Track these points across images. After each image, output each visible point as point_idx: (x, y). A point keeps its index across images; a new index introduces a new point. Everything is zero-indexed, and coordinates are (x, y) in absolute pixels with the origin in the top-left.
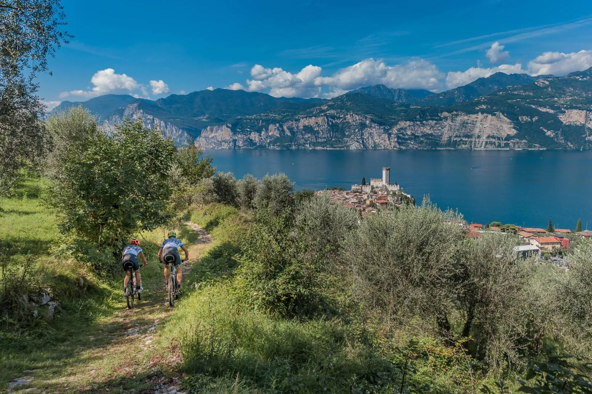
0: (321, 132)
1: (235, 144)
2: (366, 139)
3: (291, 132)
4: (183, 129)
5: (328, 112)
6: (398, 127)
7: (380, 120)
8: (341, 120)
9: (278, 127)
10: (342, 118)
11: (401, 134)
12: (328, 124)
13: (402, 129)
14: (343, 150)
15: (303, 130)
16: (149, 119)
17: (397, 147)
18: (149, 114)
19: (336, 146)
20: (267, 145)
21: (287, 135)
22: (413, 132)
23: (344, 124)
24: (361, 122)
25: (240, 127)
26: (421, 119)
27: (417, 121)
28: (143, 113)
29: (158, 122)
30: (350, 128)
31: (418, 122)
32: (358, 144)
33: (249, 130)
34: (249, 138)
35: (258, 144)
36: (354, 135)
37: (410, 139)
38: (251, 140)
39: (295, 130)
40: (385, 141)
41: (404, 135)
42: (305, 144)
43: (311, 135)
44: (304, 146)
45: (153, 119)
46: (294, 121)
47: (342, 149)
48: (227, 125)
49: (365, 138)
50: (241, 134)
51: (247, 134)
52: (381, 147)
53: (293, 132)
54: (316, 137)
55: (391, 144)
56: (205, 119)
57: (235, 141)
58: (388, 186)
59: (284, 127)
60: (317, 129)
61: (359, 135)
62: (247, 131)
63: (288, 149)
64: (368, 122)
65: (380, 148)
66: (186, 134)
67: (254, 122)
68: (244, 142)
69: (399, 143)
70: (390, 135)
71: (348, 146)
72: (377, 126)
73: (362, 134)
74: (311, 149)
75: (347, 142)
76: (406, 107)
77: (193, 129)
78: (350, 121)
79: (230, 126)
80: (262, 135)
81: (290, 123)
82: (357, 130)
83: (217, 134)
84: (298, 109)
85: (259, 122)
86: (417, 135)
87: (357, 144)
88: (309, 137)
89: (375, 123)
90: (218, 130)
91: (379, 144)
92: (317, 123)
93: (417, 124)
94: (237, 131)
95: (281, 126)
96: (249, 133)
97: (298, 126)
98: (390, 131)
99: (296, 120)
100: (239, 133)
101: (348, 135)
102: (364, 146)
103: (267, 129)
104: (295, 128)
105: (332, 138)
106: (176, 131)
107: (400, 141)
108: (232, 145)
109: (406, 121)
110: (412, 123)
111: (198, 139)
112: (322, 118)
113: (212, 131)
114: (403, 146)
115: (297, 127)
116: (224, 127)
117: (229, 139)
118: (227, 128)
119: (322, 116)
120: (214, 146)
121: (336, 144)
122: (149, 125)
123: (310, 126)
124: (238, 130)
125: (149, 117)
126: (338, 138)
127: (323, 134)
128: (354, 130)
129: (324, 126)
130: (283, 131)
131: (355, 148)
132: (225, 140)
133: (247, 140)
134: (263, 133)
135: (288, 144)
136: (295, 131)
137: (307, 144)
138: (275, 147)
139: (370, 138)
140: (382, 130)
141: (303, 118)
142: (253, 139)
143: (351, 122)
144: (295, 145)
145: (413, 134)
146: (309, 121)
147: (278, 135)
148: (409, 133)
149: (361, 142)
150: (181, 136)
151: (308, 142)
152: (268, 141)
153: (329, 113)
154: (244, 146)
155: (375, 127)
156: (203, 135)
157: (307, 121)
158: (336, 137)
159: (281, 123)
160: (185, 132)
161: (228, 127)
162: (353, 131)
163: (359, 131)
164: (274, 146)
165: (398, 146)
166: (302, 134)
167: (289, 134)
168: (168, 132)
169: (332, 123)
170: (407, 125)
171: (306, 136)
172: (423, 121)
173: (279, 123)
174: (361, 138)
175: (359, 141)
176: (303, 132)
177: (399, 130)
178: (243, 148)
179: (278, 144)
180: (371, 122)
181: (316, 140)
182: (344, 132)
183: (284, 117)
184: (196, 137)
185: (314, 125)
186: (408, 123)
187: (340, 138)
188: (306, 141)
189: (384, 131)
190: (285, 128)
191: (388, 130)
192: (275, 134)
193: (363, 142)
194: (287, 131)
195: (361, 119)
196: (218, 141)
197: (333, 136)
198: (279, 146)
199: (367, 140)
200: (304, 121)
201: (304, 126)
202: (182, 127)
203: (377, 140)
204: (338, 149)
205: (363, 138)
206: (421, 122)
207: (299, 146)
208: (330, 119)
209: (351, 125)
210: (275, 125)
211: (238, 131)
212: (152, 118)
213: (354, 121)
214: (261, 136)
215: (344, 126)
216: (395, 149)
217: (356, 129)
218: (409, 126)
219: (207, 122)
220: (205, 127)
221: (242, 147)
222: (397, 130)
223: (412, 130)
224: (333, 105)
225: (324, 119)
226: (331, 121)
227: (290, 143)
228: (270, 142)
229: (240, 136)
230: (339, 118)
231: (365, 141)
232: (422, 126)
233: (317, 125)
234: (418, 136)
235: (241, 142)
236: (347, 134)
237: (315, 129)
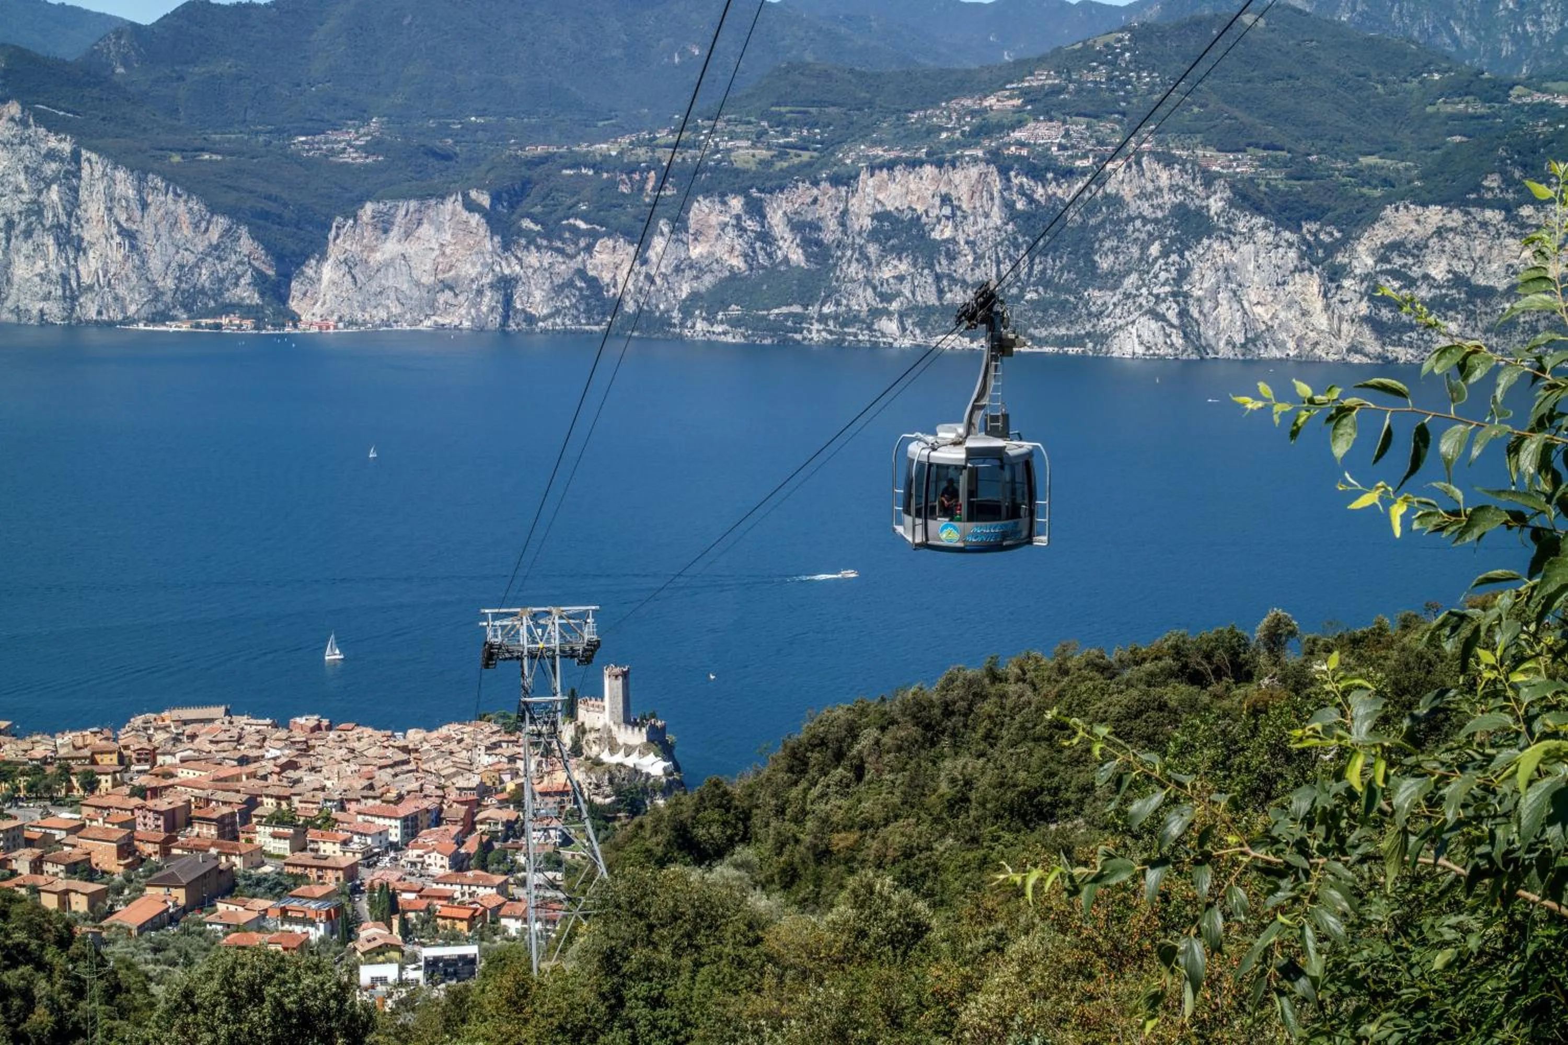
0: (966, 249)
1: (508, 302)
2: (1199, 300)
3: (806, 244)
4: (235, 214)
5: (1017, 135)
6: (1380, 234)
7: (1297, 186)
8: (1080, 185)
9: (738, 217)
10: (1083, 172)
11: (1395, 274)
12: (1009, 205)
13: (1397, 246)
14: (1076, 357)
15: (874, 236)
16: (51, 155)
17: (1369, 349)
18: (55, 126)
19: (1041, 333)
20: (676, 316)
21: (786, 260)
22: (1458, 266)
23: (1092, 208)
24: (1182, 205)
25: (538, 209)
26: (1510, 196)
27: (1483, 204)
28: (24, 123)
29: (97, 174)
30: (1121, 235)
31: (1489, 214)
32: (1154, 325)
33: (582, 225)
34: (581, 273)
35: (630, 307)
36: (1142, 273)
37: (1439, 305)
38: (593, 283)
39: (830, 233)
40: (1304, 313)
41: (1410, 283)
42: (875, 313)
43: (915, 265)
44: (870, 328)
45: (76, 157)
46: (824, 185)
47: (1071, 351)
48: (466, 196)
49: (1197, 293)
50: (539, 248)
51: (570, 249)
52: (1282, 345)
53: (819, 243)
54: (938, 278)
55: (1338, 334)
56: (357, 149)
57: (506, 285)
58: (614, 728)
59: (768, 211)
60: (948, 234)
61: (1163, 276)
62: (574, 230)
63: (784, 343)
64: (1215, 205)
65: (1276, 353)
66: (246, 243)
67: (613, 184)
68: (558, 290)
69: (1379, 328)
70: (1335, 275)
71: (1102, 338)
72: (1265, 227)
73: (1183, 274)
74: (907, 343)
75: (1099, 315)
76: (1488, 99)
77: (288, 214)
78: (1127, 192)
79: (485, 200)
80: (652, 254)
81: (803, 193)
82: (1155, 249)
83: (410, 248)
84: (871, 104)
85: (645, 181)
86: (1482, 282)
87: (1148, 328)
88: (901, 279)
89: (1258, 209)
90: (420, 223)
91: (1269, 328)
92: (946, 199)
93: (1484, 225)
94: (521, 232)
95: (756, 209)
96: (582, 243)
97: (845, 212)
98: (1341, 259)
99: (836, 181)
100: (531, 241)
101: (1111, 273)
102: (1186, 336)
103: (679, 224)
104: (832, 224)
105: (1022, 290)
106: (196, 226)
107: (1386, 314)
108: (492, 310)
109: (1425, 205)
110: (1456, 218)
111: (310, 272)
112: (974, 172)
113: (384, 225)
114: (1399, 343)
115: (843, 218)
116: (452, 206)
117: (473, 273)
118: (465, 214)
119: (975, 160)
120: (396, 309)
121: (1043, 323)
122: (55, 187)
123: (908, 215)
124: (527, 224)
125: (53, 142)
126: (1058, 288)
127: (975, 265)
128: (1144, 247)
129: (987, 216)
130: (766, 237)
131: (1140, 350)
132: (456, 279)
133: (570, 284)
134: (658, 243)
135: (787, 316)
136: (828, 237)
137: (889, 314)
138: (719, 329)
139: (1223, 296)
140: (1292, 254)
141: (874, 167)
142: (606, 277)
143: (1128, 198)
144: (823, 319)
145: (1458, 280)
146: (906, 185)
147: (738, 263)
148: (1438, 270)
149: (1172, 316)
150: (217, 251)
151: (895, 306)
152: (685, 290)
153: (1021, 144)
154: (557, 312)
155: (1250, 237)
156: (335, 251)
157: (894, 189)
158: (1045, 282)
159: (754, 192)
160: (244, 230)
161: (471, 206)
162: (1135, 251)
163: (1165, 254)
164: (711, 320)
165: (1373, 347)
166: (864, 257)
167: (797, 256)
168: (149, 231)
169: (1031, 200)
170: (1431, 229)
171: (887, 273)
172: (1520, 205)
173: (743, 191)
174: (1174, 295)
175: (1162, 309)
176: (873, 250)
177: (1384, 254)
178: (549, 324)
179: (735, 310)
180: (1231, 203)
181: (941, 292)
182: (1090, 252)
183: (782, 154)
184: (301, 259)
185: (933, 213)
186: (1435, 215)
187: (1069, 291)
188: (886, 298)
189: (1301, 258)
190: (776, 219)
191: (1331, 249)
192: (720, 250)
193: (1183, 313)
194: (788, 235)
195: (1185, 189)
196: (418, 284)
197: (1030, 274)
198: (735, 323)
199: (1208, 305)
200: (880, 188)
201: (875, 217)
202: (230, 198)
203: (1259, 310)
204: (1048, 349)
205: (1186, 296)
206: (1508, 209)
207: (844, 324)
208: (1016, 181)
209: (1131, 219)
210: (724, 203)
211: (527, 233)
212: (66, 147)
213: (1143, 195)
214: (645, 262)
215: (1092, 222)
216: (1356, 359)
217: (1152, 238)
218: (1440, 232)
219: (366, 168)
220: (351, 211)
221: (545, 318)
222: (1372, 253)
223: (1456, 255)
224: (1056, 91)
225: (983, 176)
226: (1022, 191)
227: (797, 309)
228: (695, 296)
229: (533, 258)
230: (1069, 173)
231: (1194, 312)
232: (1512, 235)
233: (947, 211)
234: (1488, 293)
235: (538, 295)
236: (1105, 264)
237: (935, 235)
